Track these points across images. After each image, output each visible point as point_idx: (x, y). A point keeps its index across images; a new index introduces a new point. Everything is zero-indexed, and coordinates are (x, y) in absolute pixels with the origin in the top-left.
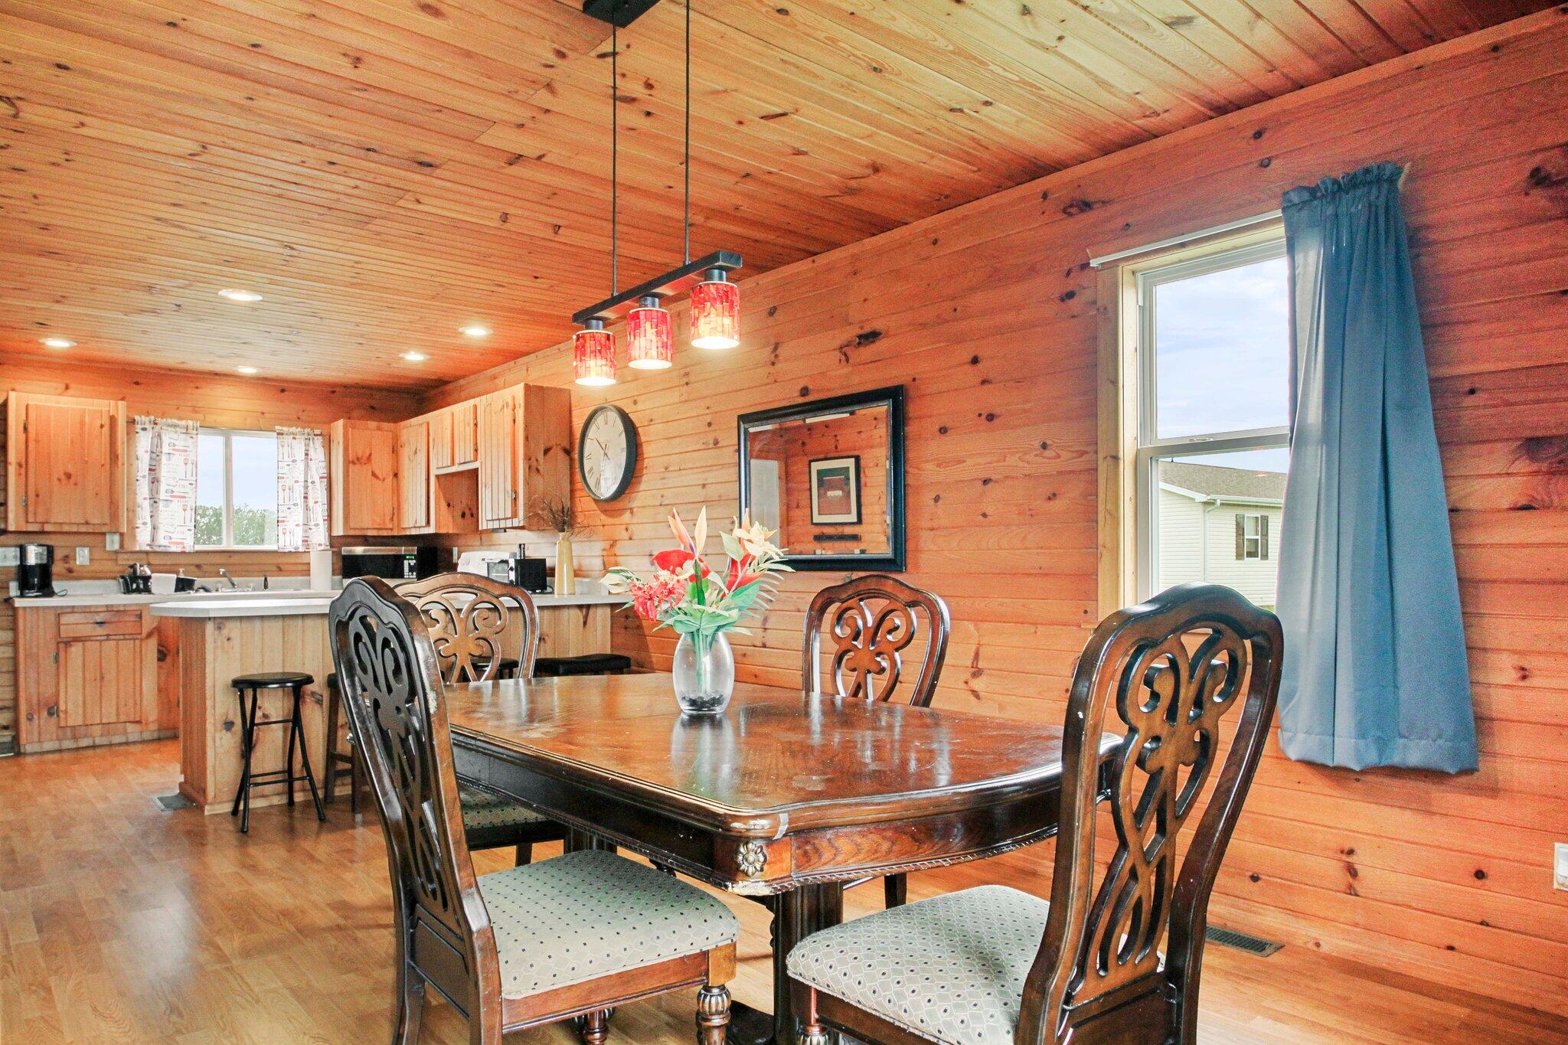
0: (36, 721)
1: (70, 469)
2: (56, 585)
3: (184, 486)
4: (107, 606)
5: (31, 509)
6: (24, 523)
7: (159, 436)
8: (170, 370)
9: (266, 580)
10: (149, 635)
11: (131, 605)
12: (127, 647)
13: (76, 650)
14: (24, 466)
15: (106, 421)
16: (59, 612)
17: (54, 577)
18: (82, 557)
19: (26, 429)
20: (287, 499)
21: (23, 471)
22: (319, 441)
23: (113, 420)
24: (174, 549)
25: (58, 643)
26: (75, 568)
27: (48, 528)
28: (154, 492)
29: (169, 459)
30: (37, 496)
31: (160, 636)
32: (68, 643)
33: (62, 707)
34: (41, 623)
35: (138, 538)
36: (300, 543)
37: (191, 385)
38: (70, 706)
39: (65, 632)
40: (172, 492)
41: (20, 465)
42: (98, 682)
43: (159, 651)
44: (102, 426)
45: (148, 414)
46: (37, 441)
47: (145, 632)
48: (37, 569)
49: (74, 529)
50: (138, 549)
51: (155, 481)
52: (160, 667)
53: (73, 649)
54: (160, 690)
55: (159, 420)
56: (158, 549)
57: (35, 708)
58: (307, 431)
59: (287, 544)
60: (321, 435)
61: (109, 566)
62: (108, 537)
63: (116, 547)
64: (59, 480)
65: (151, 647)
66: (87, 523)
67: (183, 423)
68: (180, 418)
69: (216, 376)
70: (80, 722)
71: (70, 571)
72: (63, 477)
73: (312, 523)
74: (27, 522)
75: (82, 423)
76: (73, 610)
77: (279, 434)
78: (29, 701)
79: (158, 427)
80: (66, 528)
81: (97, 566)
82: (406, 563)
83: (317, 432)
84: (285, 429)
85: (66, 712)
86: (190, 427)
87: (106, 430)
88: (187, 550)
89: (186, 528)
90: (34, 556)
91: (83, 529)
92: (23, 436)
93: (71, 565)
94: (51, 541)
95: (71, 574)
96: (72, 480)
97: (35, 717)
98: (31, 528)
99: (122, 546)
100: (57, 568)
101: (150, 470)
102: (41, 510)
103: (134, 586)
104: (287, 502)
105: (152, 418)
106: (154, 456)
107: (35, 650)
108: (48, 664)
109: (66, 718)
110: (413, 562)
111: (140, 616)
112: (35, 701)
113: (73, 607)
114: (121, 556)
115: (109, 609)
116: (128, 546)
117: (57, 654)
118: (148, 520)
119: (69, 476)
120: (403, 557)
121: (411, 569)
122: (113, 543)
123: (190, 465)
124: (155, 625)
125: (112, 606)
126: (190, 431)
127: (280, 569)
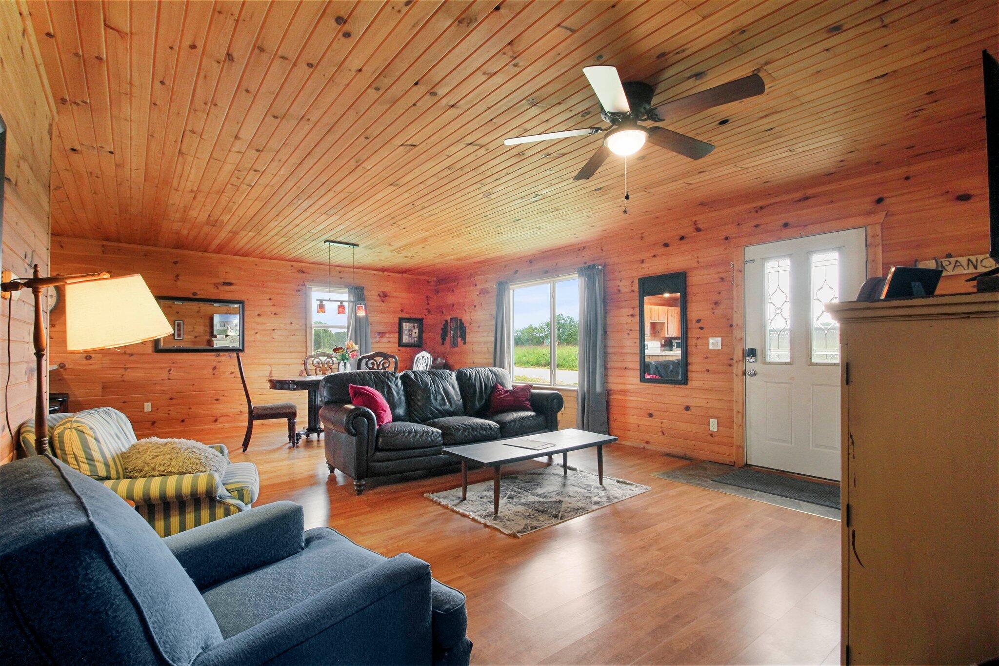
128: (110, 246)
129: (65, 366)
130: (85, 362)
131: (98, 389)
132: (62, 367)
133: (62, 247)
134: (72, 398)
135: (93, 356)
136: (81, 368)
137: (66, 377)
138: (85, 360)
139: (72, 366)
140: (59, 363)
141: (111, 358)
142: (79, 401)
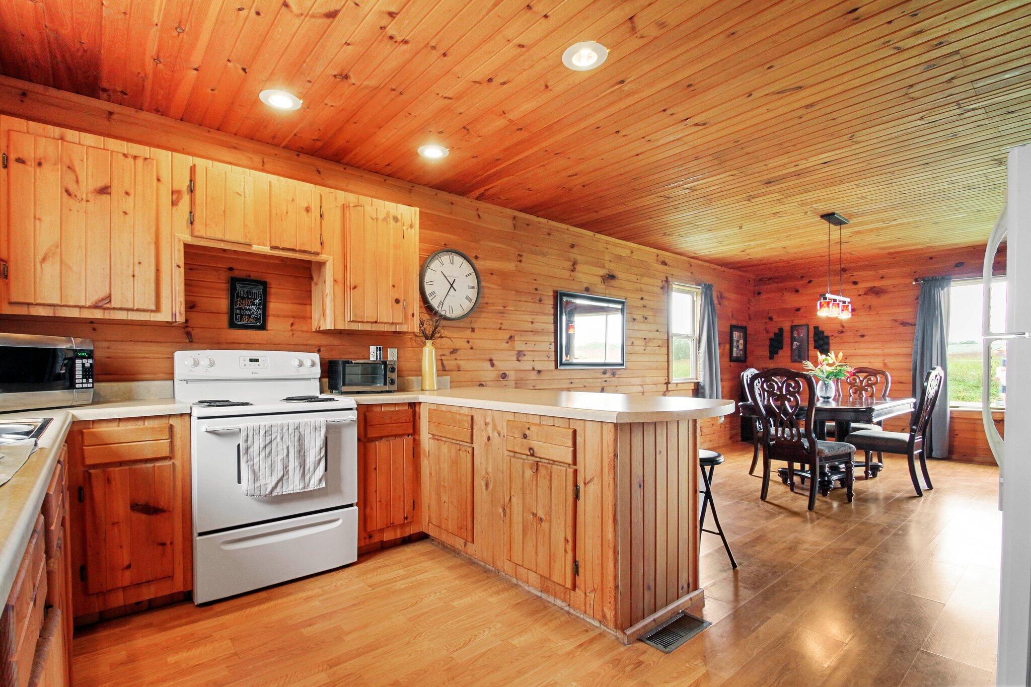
82: (78, 362)
110: (88, 363)
120: (76, 354)
121: (86, 374)
133: (479, 216)
135: (507, 373)
138: (501, 379)
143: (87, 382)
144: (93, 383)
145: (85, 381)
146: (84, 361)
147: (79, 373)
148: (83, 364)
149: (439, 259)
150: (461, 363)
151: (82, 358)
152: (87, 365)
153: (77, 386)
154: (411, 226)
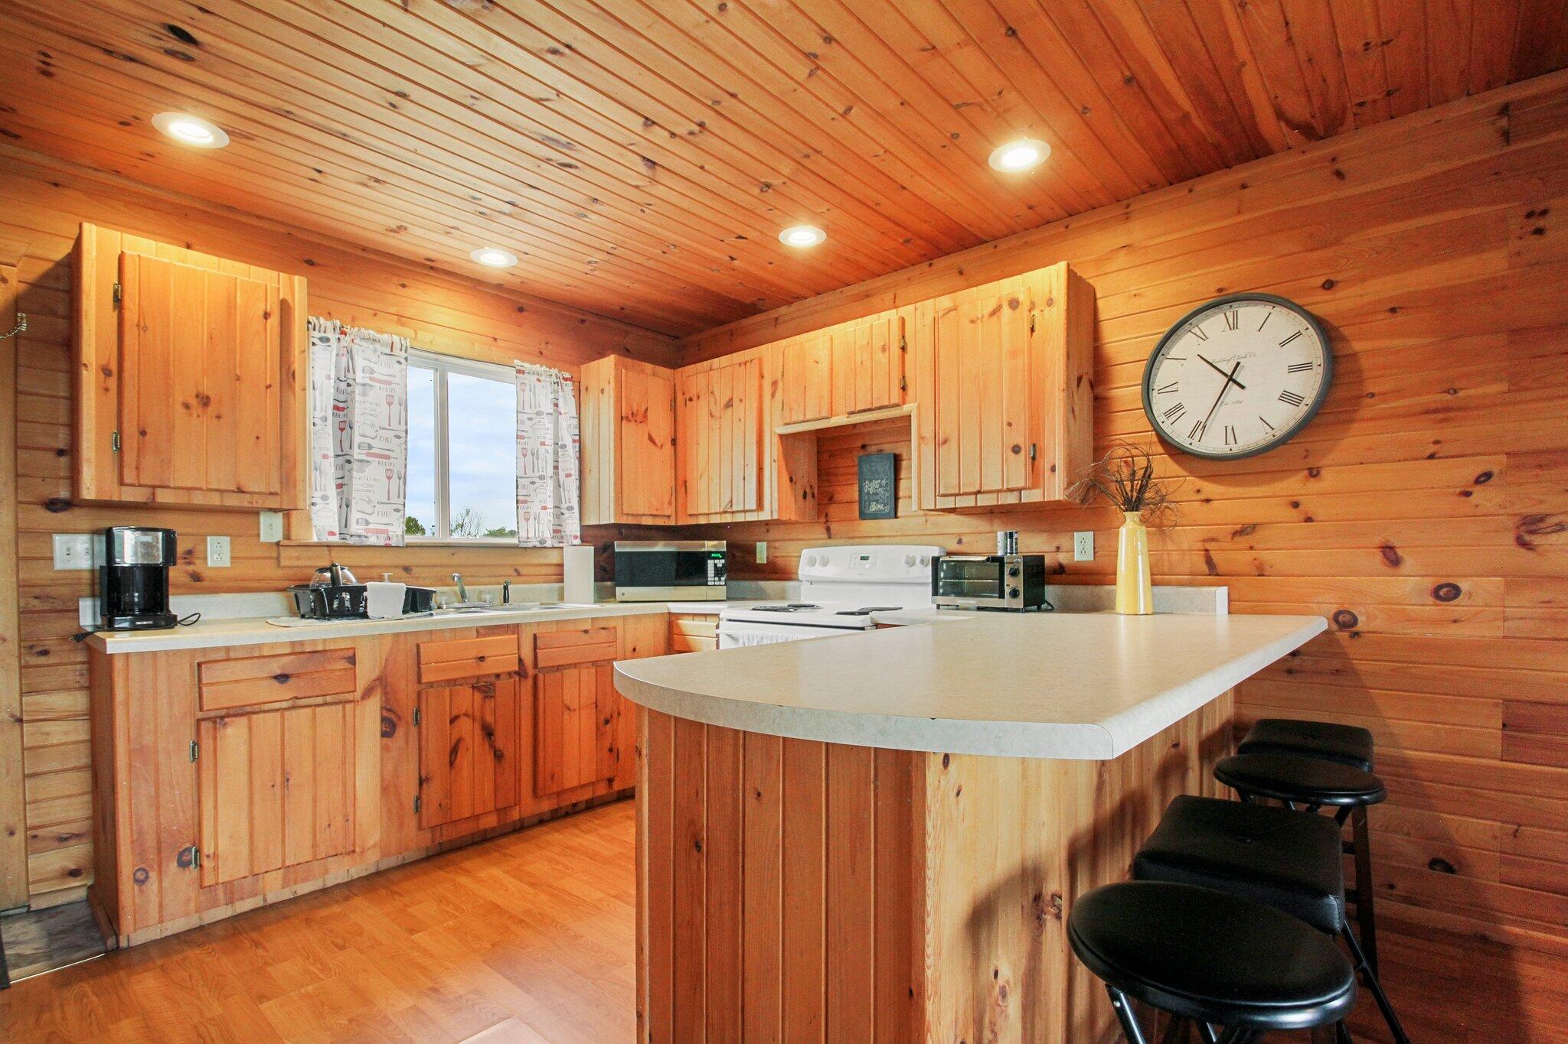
0: (153, 885)
1: (207, 389)
2: (178, 604)
3: (387, 440)
4: (293, 644)
5: (130, 458)
6: (116, 486)
7: (350, 352)
8: (364, 249)
9: (506, 588)
10: (368, 693)
11: (334, 640)
12: (330, 717)
13: (235, 733)
14: (115, 372)
15: (273, 307)
16: (201, 663)
17: (171, 590)
18: (218, 553)
19: (118, 301)
20: (529, 468)
21: (112, 383)
22: (569, 386)
23: (285, 307)
24: (373, 540)
25: (199, 721)
26: (206, 573)
27: (163, 497)
28: (346, 445)
29: (364, 394)
30: (143, 433)
31: (386, 694)
32: (220, 719)
33: (208, 848)
34: (162, 685)
35: (314, 522)
36: (547, 534)
37: (395, 280)
38: (224, 845)
39: (213, 701)
40: (370, 447)
41: (106, 372)
42: (278, 789)
43: (383, 719)
44: (266, 316)
45: (329, 315)
46: (142, 327)
47: (361, 684)
48: (138, 576)
49: (215, 500)
50: (315, 539)
51: (345, 427)
52: (385, 749)
53: (230, 731)
54: (385, 789)
55: (348, 329)
56: (351, 541)
57: (152, 856)
58: (554, 371)
59: (531, 535)
60: (570, 380)
61: (269, 570)
62: (264, 519)
63: (277, 535)
64: (187, 406)
65: (370, 714)
66: (240, 491)
67: (385, 337)
68: (380, 331)
69: (430, 269)
70: (244, 872)
71: (196, 577)
72: (193, 402)
73: (564, 506)
74: (122, 483)
75: (231, 307)
76: (228, 655)
77: (519, 372)
78: (138, 843)
79: (348, 338)
80: (199, 499)
81: (247, 569)
82: (711, 563)
83: (567, 375)
84: (527, 366)
85: (216, 855)
86: (397, 345)
87: (274, 321)
88: (393, 543)
89: (392, 507)
90: (130, 549)
91: (232, 501)
92: (114, 316)
93: (198, 567)
94: (168, 521)
95: (198, 582)
96: (212, 409)
97: (153, 875)
98: (129, 495)
99: (287, 536)
100: (175, 574)
101: (336, 408)
102: (149, 460)
103: (335, 605)
104: (529, 473)
105: (338, 323)
106: (343, 385)
107: (148, 739)
108: (179, 766)
109: (216, 868)
110: (720, 563)
111: (352, 660)
112: (150, 842)
113: (227, 649)
114: (284, 553)
115: (298, 650)
116: (298, 535)
117: (197, 744)
118: (332, 492)
119: (205, 401)
120: (708, 555)
121: (718, 572)
122: (270, 528)
123: (395, 407)
124: (376, 673)
125: (302, 643)
126: (396, 351)
127: (519, 574)
128: (1535, 98)
129: (1355, 621)
130: (1432, 609)
131: (1488, 729)
132: (1343, 626)
133: (1339, 174)
134: (1379, 748)
135: (1464, 585)
136: (1415, 632)
137: (1360, 665)
138: (1430, 600)
139: (1378, 624)
140: (1334, 609)
141: (1546, 596)
142: (1404, 763)
143: (720, 580)
144: (725, 581)
145: (717, 579)
146: (716, 561)
147: (711, 572)
148: (715, 565)
149: (1196, 330)
150: (1266, 556)
151: (714, 558)
152: (720, 565)
153: (709, 583)
154: (1050, 302)
